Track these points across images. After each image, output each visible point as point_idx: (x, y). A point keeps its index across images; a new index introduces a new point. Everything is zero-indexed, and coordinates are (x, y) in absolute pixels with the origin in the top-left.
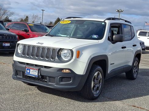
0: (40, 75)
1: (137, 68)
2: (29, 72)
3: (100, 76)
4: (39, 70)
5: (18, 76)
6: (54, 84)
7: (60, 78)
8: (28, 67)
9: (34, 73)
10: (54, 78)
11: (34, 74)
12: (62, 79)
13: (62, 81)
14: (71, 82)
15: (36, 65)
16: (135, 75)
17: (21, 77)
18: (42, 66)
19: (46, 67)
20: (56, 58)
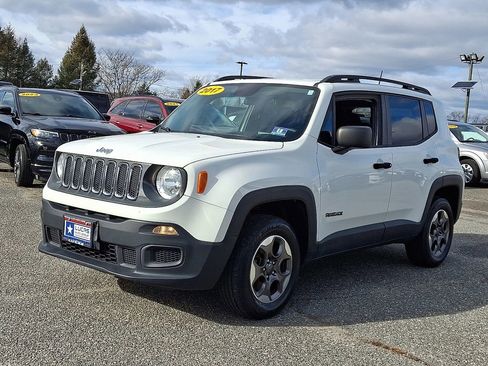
0: (96, 239)
1: (447, 231)
2: (73, 231)
3: (287, 249)
4: (94, 226)
5: (51, 243)
6: (134, 267)
7: (147, 249)
8: (69, 217)
9: (82, 233)
10: (132, 249)
11: (83, 237)
12: (153, 253)
13: (154, 259)
14: (179, 262)
15: (91, 213)
16: (437, 254)
17: (59, 246)
18: (102, 216)
19: (113, 218)
20: (141, 192)
